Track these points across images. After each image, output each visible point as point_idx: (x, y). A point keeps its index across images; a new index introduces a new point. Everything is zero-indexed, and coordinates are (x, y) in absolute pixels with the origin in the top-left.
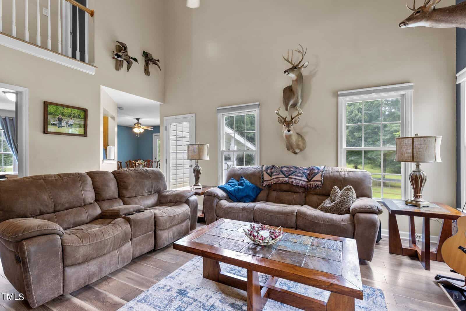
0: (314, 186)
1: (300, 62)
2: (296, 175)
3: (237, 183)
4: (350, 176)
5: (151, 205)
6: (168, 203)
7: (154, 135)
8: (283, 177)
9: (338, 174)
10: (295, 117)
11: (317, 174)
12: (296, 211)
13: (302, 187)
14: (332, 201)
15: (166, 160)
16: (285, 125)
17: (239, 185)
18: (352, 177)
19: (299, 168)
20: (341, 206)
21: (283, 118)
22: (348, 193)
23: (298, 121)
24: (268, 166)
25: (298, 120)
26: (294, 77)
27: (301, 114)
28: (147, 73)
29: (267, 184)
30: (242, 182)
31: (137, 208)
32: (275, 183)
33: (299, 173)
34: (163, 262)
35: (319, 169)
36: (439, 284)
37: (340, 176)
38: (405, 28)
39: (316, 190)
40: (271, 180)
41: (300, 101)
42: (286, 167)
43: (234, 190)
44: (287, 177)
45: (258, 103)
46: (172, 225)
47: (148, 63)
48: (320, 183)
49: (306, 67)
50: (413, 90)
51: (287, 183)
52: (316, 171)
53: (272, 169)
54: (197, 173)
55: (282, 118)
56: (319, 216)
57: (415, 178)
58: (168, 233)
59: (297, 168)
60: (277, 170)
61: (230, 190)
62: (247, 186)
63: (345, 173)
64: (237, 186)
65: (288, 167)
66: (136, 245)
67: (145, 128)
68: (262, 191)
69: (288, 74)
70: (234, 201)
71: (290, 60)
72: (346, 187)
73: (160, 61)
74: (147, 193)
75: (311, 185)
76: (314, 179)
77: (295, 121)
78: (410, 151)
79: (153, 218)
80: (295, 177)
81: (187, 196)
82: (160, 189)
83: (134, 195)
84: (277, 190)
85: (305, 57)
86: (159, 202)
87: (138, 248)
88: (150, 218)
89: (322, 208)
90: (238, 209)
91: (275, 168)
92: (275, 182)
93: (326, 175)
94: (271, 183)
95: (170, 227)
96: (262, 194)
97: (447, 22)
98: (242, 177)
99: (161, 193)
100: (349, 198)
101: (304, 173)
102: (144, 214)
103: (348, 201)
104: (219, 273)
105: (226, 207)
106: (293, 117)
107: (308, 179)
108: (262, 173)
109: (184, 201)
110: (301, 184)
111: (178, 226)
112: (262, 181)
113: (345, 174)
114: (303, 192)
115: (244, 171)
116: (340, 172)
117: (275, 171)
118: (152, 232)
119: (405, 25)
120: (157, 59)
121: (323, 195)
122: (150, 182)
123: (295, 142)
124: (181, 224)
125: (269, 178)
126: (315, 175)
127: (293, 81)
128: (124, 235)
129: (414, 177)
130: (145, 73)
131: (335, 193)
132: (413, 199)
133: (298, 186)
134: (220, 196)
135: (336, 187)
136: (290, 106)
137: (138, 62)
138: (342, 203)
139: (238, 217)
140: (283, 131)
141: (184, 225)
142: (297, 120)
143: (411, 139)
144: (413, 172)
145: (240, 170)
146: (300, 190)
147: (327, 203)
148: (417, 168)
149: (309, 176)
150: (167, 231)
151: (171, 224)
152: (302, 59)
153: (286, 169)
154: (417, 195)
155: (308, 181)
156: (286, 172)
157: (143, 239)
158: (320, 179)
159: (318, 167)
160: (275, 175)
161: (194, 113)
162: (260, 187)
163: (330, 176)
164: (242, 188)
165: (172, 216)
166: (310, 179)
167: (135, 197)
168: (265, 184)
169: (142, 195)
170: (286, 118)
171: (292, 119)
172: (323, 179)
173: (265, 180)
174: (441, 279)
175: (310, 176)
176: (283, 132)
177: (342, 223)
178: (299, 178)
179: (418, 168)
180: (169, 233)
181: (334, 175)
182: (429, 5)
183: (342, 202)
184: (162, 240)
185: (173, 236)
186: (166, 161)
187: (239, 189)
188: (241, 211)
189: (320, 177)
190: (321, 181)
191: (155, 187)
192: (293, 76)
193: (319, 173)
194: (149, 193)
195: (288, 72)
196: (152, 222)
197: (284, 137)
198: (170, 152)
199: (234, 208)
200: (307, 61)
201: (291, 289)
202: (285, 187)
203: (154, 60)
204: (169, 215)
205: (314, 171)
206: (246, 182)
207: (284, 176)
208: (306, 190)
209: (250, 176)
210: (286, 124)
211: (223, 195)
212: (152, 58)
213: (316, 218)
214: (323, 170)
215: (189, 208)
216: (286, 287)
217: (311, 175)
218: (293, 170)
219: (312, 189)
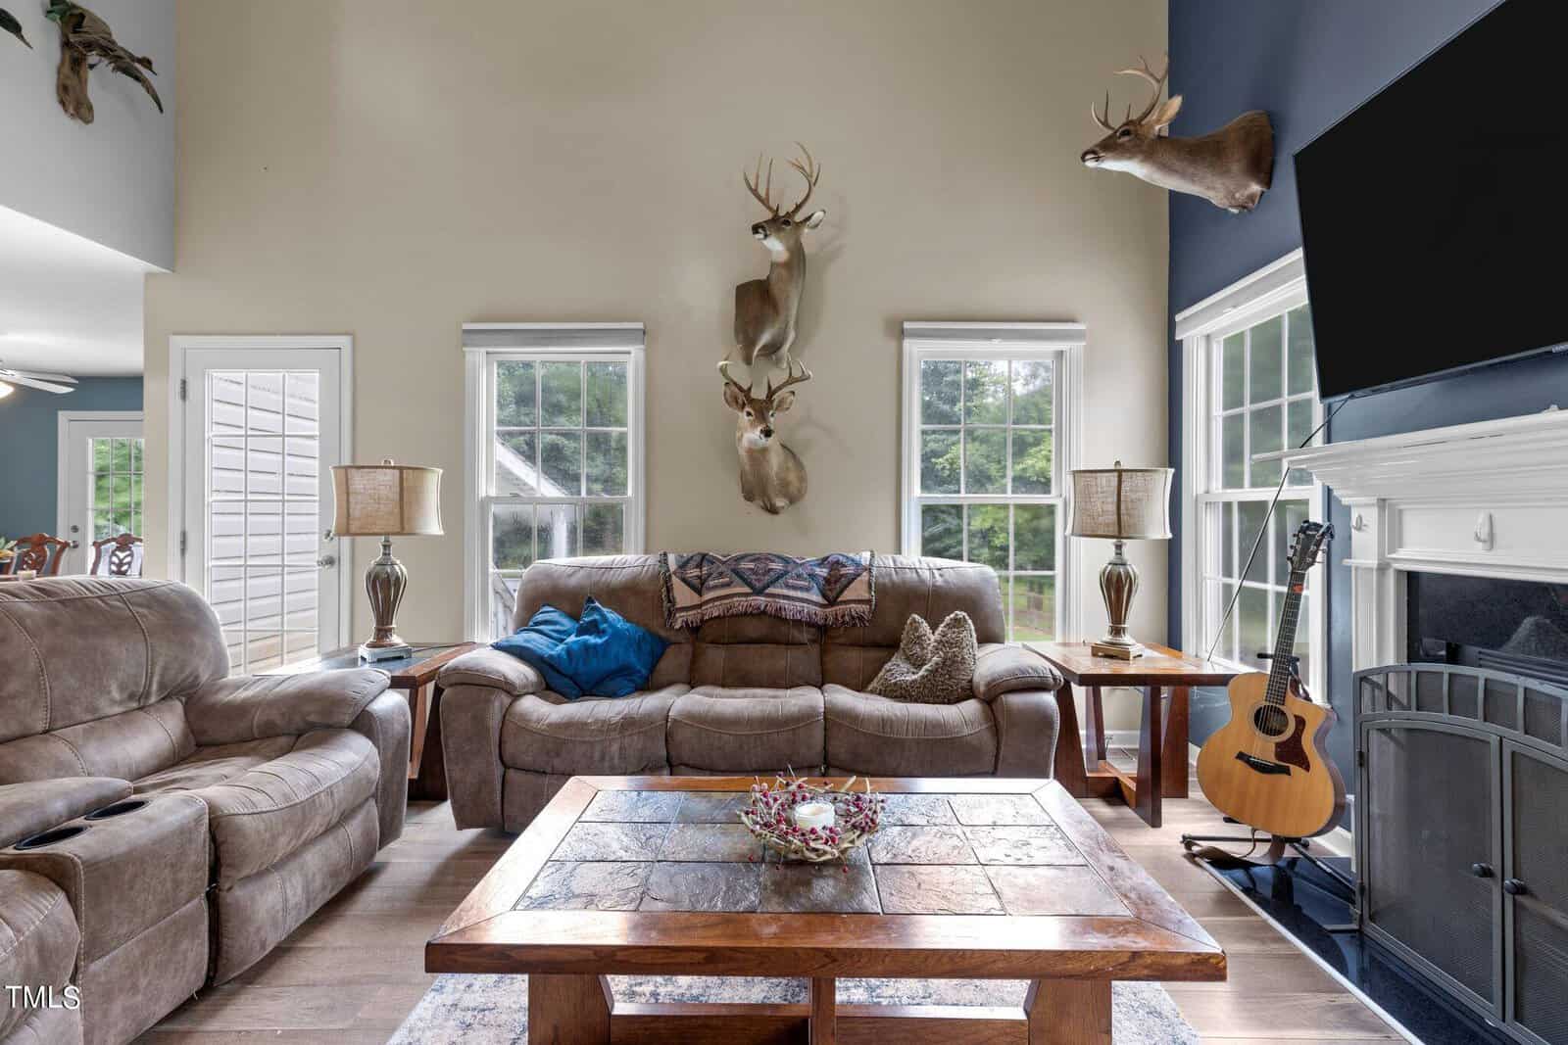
0: (847, 618)
1: (798, 207)
2: (788, 586)
3: (567, 624)
4: (946, 581)
5: (153, 762)
6: (254, 739)
7: (63, 416)
8: (746, 595)
9: (915, 575)
10: (779, 388)
11: (853, 579)
12: (823, 710)
13: (810, 624)
14: (918, 664)
15: (184, 534)
16: (749, 414)
17: (581, 632)
18: (954, 585)
19: (794, 562)
20: (947, 676)
21: (740, 389)
22: (959, 633)
23: (791, 403)
24: (682, 557)
25: (788, 401)
26: (778, 252)
27: (804, 378)
28: (77, 109)
29: (687, 623)
30: (595, 621)
31: (92, 795)
32: (718, 617)
33: (799, 577)
34: (280, 1036)
35: (858, 564)
36: (1197, 859)
37: (922, 581)
38: (1096, 169)
39: (856, 633)
40: (700, 606)
41: (791, 336)
42: (752, 558)
43: (569, 651)
44: (759, 592)
45: (640, 325)
46: (300, 842)
47: (84, 58)
48: (865, 607)
49: (817, 226)
50: (1084, 344)
51: (762, 614)
52: (850, 570)
53: (699, 566)
54: (385, 590)
55: (737, 390)
56: (896, 715)
57: (1117, 581)
58: (283, 888)
59: (788, 562)
60: (720, 570)
61: (553, 653)
62: (617, 634)
63: (933, 573)
64: (572, 638)
65: (756, 559)
66: (108, 996)
67: (18, 377)
68: (671, 651)
69: (766, 236)
70: (568, 697)
71: (762, 192)
72: (952, 616)
73: (154, 67)
74: (121, 703)
75: (836, 615)
76: (847, 595)
77: (781, 402)
78: (1112, 508)
79: (204, 828)
80: (785, 592)
81: (358, 696)
82: (197, 677)
83: (40, 726)
84: (726, 640)
85: (814, 189)
86: (193, 743)
87: (117, 1008)
88: (184, 832)
89: (888, 689)
90: (605, 727)
91: (713, 563)
92: (716, 614)
93: (881, 580)
94: (703, 615)
95: (293, 855)
96: (672, 661)
97: (1183, 175)
98: (590, 600)
99: (200, 699)
100: (965, 650)
101: (812, 576)
102: (150, 820)
103: (963, 658)
104: (609, 1015)
105: (550, 725)
106: (773, 388)
107: (824, 596)
108: (666, 582)
109: (347, 720)
110: (808, 613)
111: (330, 840)
112: (669, 611)
113: (934, 577)
114: (813, 641)
115: (595, 578)
116: (919, 571)
117: (714, 574)
118: (195, 901)
119: (1097, 159)
120: (139, 55)
121: (877, 645)
122: (141, 647)
123: (777, 474)
124: (343, 829)
125: (696, 599)
126: (849, 583)
127: (774, 265)
128: (35, 960)
129: (1114, 579)
130: (62, 103)
131: (918, 637)
132: (1108, 638)
133: (798, 623)
134: (517, 682)
135: (916, 616)
136: (760, 350)
137: (22, 38)
138: (950, 666)
139: (603, 758)
140: (738, 434)
141: (353, 830)
142: (787, 398)
143: (1116, 474)
144: (1110, 567)
145: (574, 573)
146: (805, 636)
147: (900, 671)
148: (1117, 554)
149: (827, 587)
150: (275, 878)
151: (299, 838)
152: (808, 196)
153: (752, 565)
154: (1117, 631)
155: (826, 602)
156: (754, 577)
157: (144, 955)
158: (866, 596)
159: (851, 555)
160: (715, 587)
161: (346, 334)
162: (663, 633)
163: (893, 583)
164: (599, 641)
165: (302, 802)
166: (831, 595)
167: (46, 732)
168: (680, 621)
169: (89, 717)
170: (750, 389)
171: (771, 393)
172: (873, 593)
173: (678, 606)
174: (1196, 844)
175: (833, 586)
176: (740, 439)
177: (966, 731)
178: (799, 594)
179: (1120, 554)
180: (288, 885)
181: (904, 582)
182: (1149, 122)
183: (948, 663)
184: (252, 929)
185: (308, 893)
186: (184, 542)
187: (586, 647)
188: (615, 735)
189: (865, 587)
190: (868, 602)
191: (165, 669)
192: (776, 247)
193: (859, 575)
194: (135, 705)
195: (763, 228)
196: (199, 854)
197: (742, 453)
198: (208, 499)
199: (586, 724)
200: (823, 207)
201: (878, 991)
202: (752, 628)
203: (122, 54)
204: (286, 797)
205: (843, 571)
206: (610, 619)
207: (747, 590)
208: (823, 632)
209: (622, 595)
210: (754, 410)
211: (527, 679)
212: (113, 43)
213: (889, 723)
214: (871, 565)
215: (375, 750)
216: (861, 990)
217: (836, 582)
218: (777, 566)
219: (842, 629)
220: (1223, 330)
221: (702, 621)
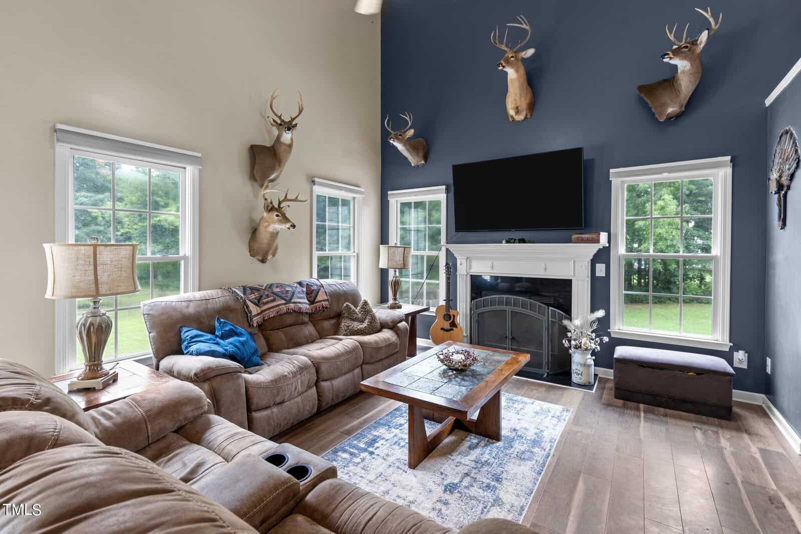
0: (321, 308)
1: (294, 119)
2: (298, 298)
8: (284, 304)
11: (318, 291)
13: (307, 313)
16: (277, 216)
18: (349, 289)
29: (258, 322)
32: (274, 317)
33: (299, 293)
35: (317, 286)
39: (324, 314)
40: (263, 313)
42: (275, 286)
44: (289, 302)
45: (199, 155)
48: (327, 303)
50: (362, 196)
51: (294, 312)
52: (315, 288)
53: (252, 293)
60: (265, 294)
65: (278, 286)
68: (256, 338)
75: (316, 308)
76: (318, 299)
80: (298, 300)
84: (277, 328)
91: (259, 291)
93: (329, 290)
94: (264, 317)
96: (259, 342)
101: (303, 292)
106: (279, 203)
107: (308, 300)
108: (244, 303)
112: (249, 317)
114: (310, 321)
117: (264, 296)
121: (331, 318)
125: (259, 310)
126: (318, 293)
132: (391, 302)
135: (349, 303)
149: (309, 296)
152: (297, 117)
153: (278, 289)
154: (394, 299)
155: (310, 302)
156: (283, 295)
158: (326, 298)
159: (312, 281)
160: (267, 302)
162: (249, 330)
163: (332, 291)
166: (312, 299)
168: (255, 322)
170: (272, 202)
171: (279, 205)
172: (328, 297)
173: (253, 314)
175: (311, 295)
178: (301, 301)
179: (396, 274)
181: (335, 290)
189: (324, 294)
190: (328, 300)
193: (320, 290)
202: (291, 319)
205: (313, 289)
207: (284, 302)
208: (314, 317)
209: (224, 312)
210: (281, 214)
214: (323, 286)
217: (311, 293)
218: (289, 289)
219: (319, 313)
220: (401, 200)
221: (264, 320)
